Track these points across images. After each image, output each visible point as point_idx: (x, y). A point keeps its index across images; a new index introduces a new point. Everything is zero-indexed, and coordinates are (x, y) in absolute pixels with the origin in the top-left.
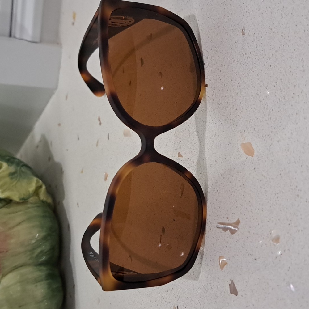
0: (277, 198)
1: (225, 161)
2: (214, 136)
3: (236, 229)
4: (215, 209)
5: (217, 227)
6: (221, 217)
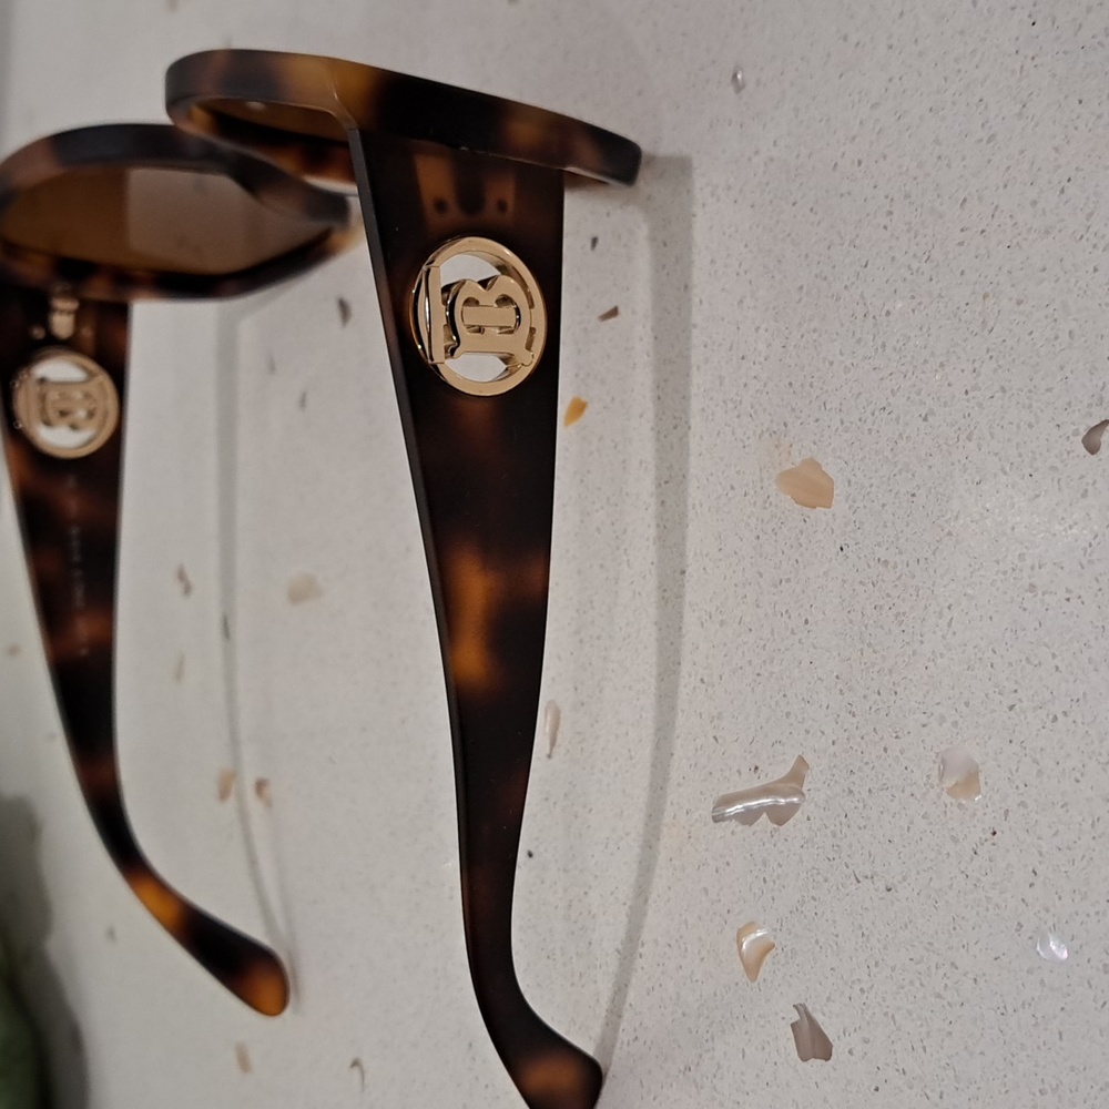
0: (949, 625)
1: (720, 560)
2: (666, 482)
3: (795, 800)
4: (699, 753)
5: (716, 819)
6: (727, 774)
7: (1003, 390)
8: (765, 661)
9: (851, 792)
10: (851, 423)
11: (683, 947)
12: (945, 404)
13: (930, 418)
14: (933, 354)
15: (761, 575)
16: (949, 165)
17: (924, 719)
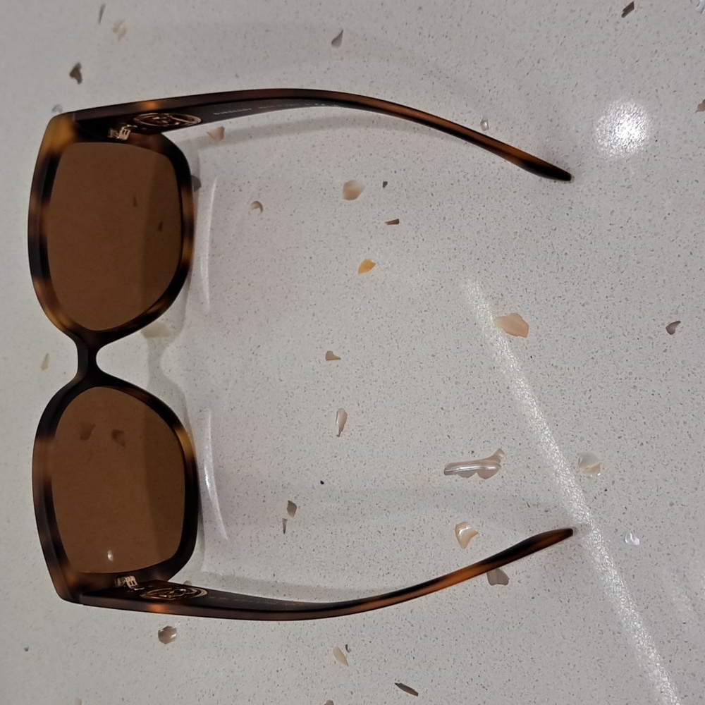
0: (589, 398)
1: (457, 353)
2: (425, 311)
4: (438, 442)
5: (446, 473)
6: (455, 453)
7: (626, 299)
8: (481, 404)
9: (528, 467)
10: (541, 301)
11: (421, 532)
12: (595, 301)
13: (586, 306)
14: (590, 277)
15: (482, 363)
16: (605, 194)
17: (572, 438)
